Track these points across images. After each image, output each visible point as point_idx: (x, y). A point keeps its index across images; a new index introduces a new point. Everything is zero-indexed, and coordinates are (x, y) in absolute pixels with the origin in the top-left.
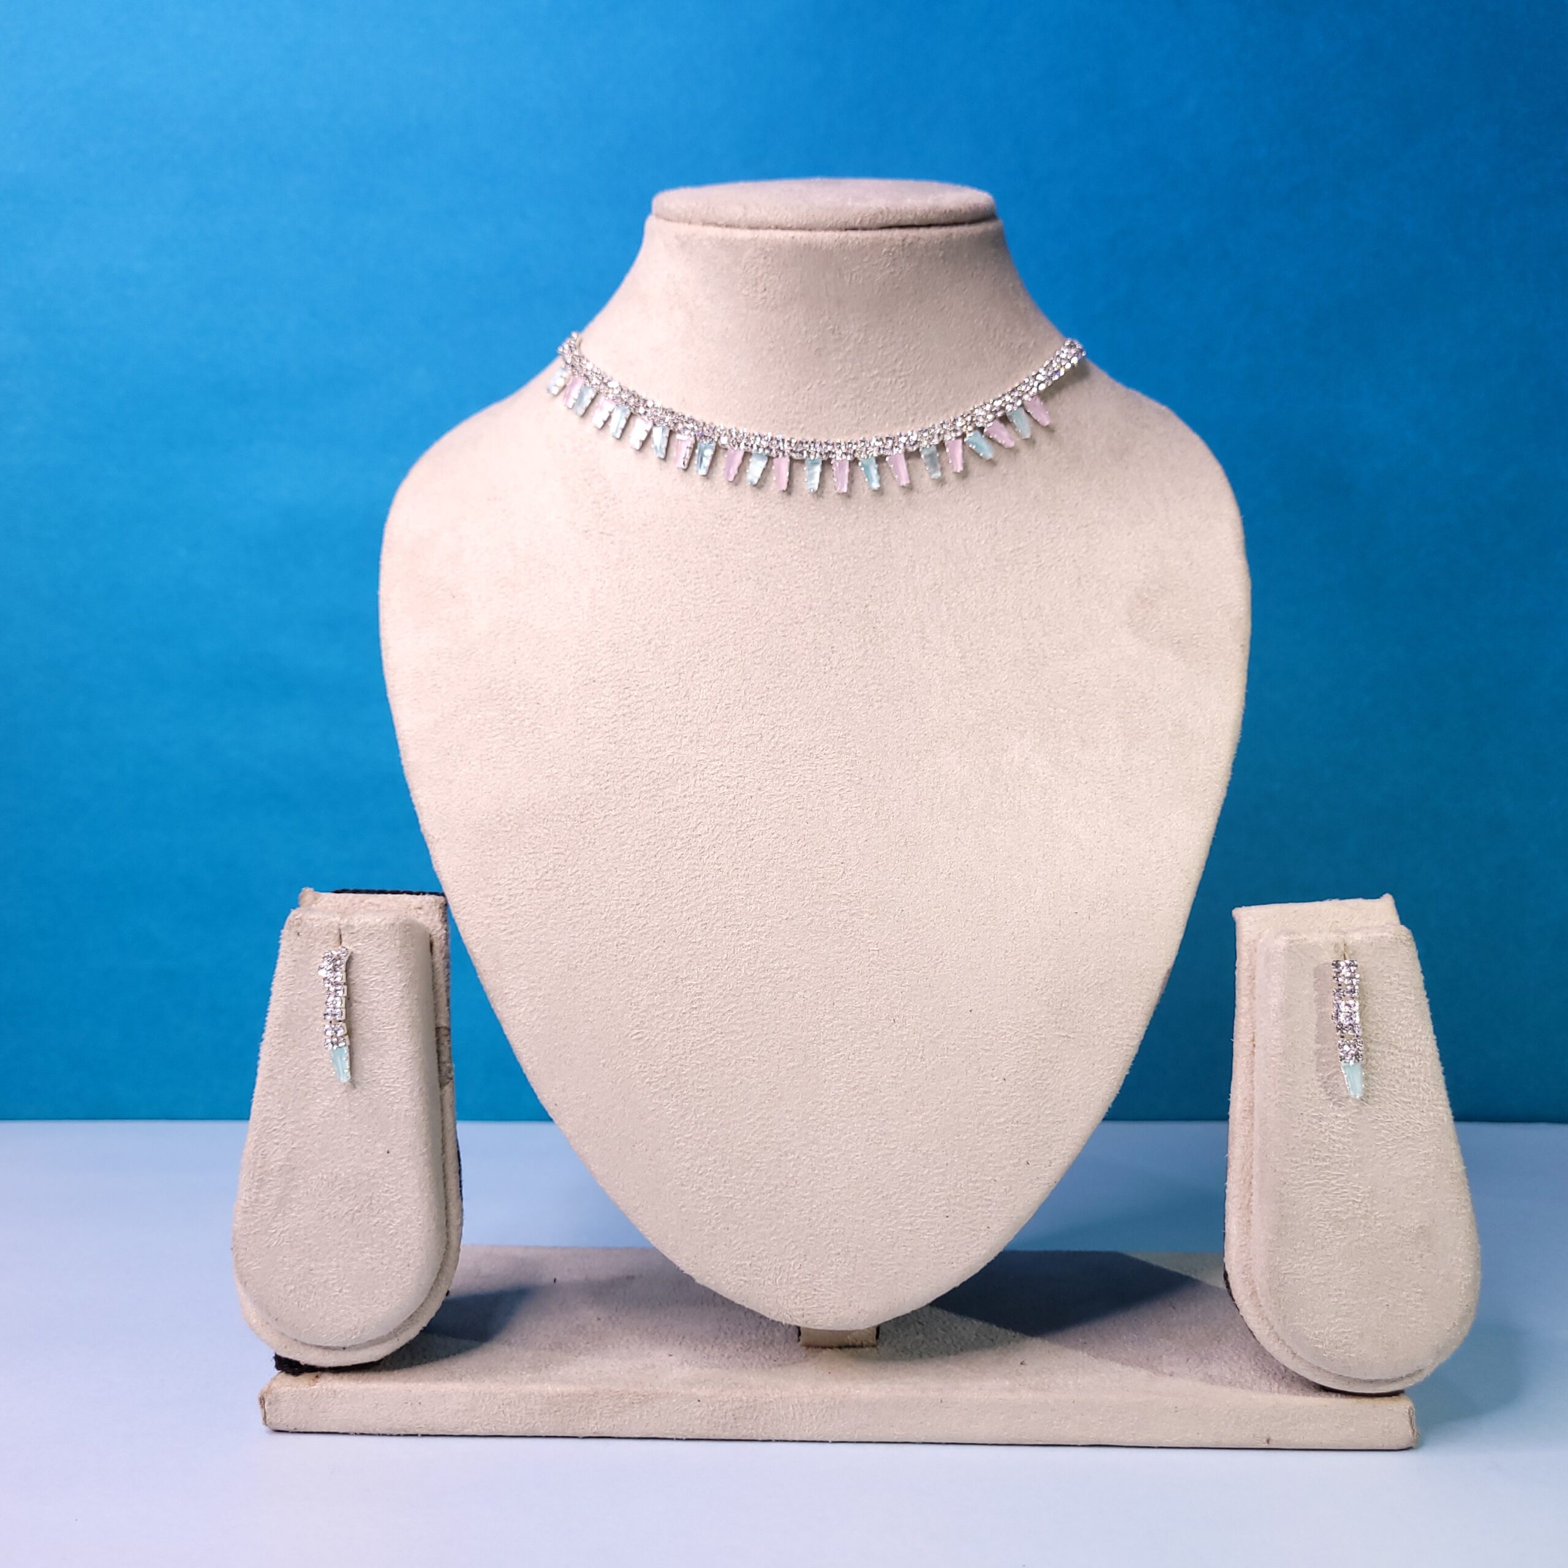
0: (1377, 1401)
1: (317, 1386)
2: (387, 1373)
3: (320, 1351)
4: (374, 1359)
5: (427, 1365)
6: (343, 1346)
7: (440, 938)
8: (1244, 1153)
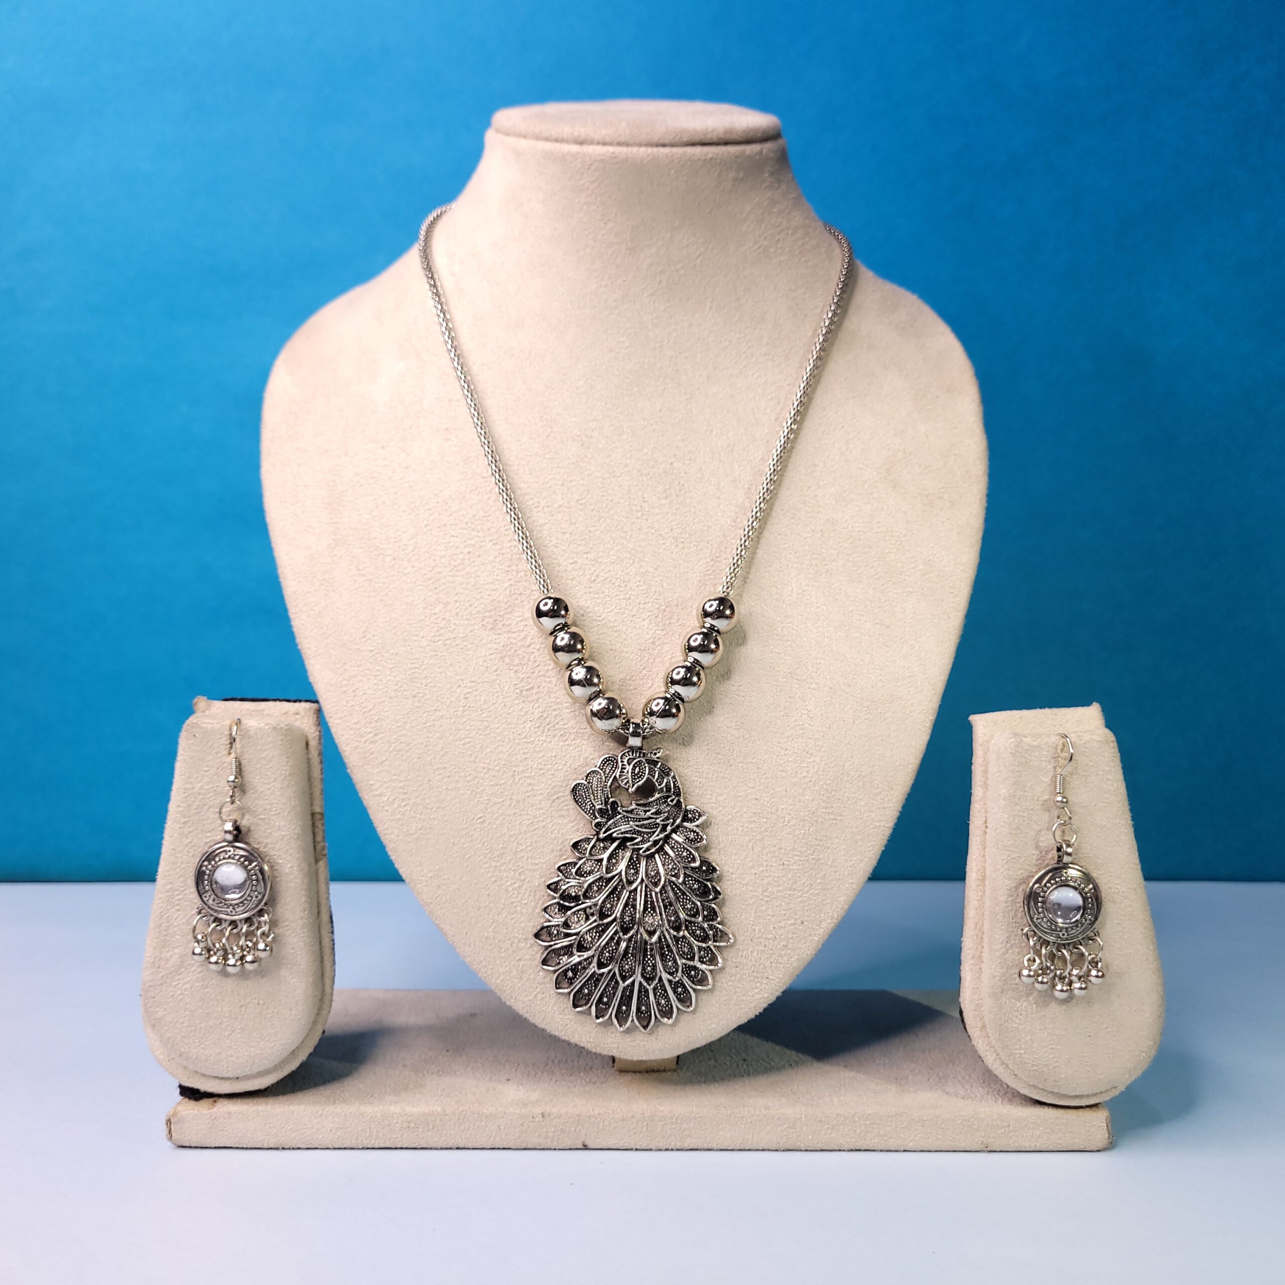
0: (1081, 1111)
1: (215, 1110)
2: (274, 1098)
3: (217, 1081)
4: (262, 1087)
5: (307, 1091)
6: (237, 1076)
7: (314, 738)
8: (977, 914)
